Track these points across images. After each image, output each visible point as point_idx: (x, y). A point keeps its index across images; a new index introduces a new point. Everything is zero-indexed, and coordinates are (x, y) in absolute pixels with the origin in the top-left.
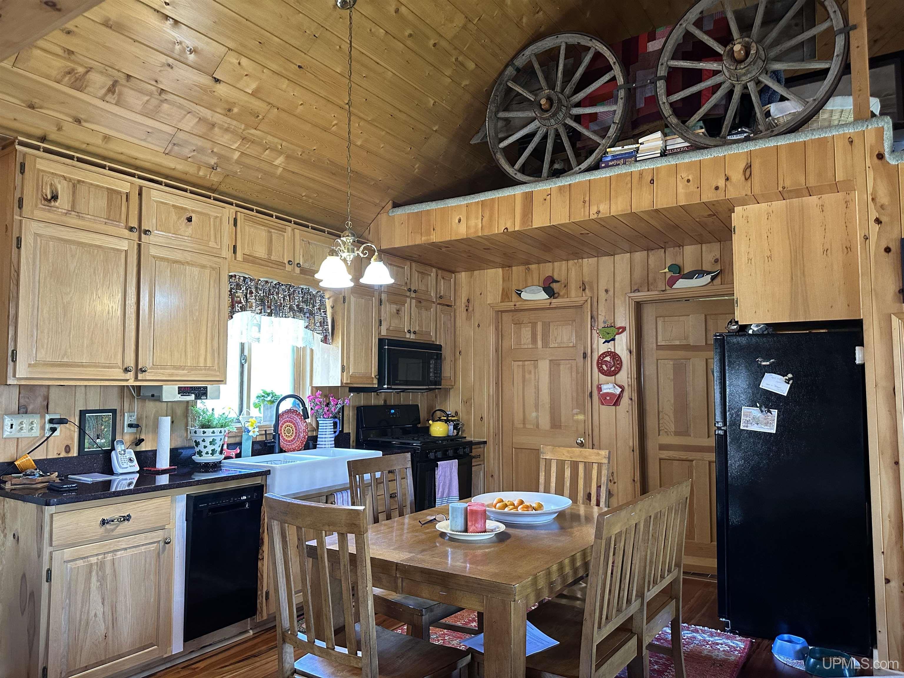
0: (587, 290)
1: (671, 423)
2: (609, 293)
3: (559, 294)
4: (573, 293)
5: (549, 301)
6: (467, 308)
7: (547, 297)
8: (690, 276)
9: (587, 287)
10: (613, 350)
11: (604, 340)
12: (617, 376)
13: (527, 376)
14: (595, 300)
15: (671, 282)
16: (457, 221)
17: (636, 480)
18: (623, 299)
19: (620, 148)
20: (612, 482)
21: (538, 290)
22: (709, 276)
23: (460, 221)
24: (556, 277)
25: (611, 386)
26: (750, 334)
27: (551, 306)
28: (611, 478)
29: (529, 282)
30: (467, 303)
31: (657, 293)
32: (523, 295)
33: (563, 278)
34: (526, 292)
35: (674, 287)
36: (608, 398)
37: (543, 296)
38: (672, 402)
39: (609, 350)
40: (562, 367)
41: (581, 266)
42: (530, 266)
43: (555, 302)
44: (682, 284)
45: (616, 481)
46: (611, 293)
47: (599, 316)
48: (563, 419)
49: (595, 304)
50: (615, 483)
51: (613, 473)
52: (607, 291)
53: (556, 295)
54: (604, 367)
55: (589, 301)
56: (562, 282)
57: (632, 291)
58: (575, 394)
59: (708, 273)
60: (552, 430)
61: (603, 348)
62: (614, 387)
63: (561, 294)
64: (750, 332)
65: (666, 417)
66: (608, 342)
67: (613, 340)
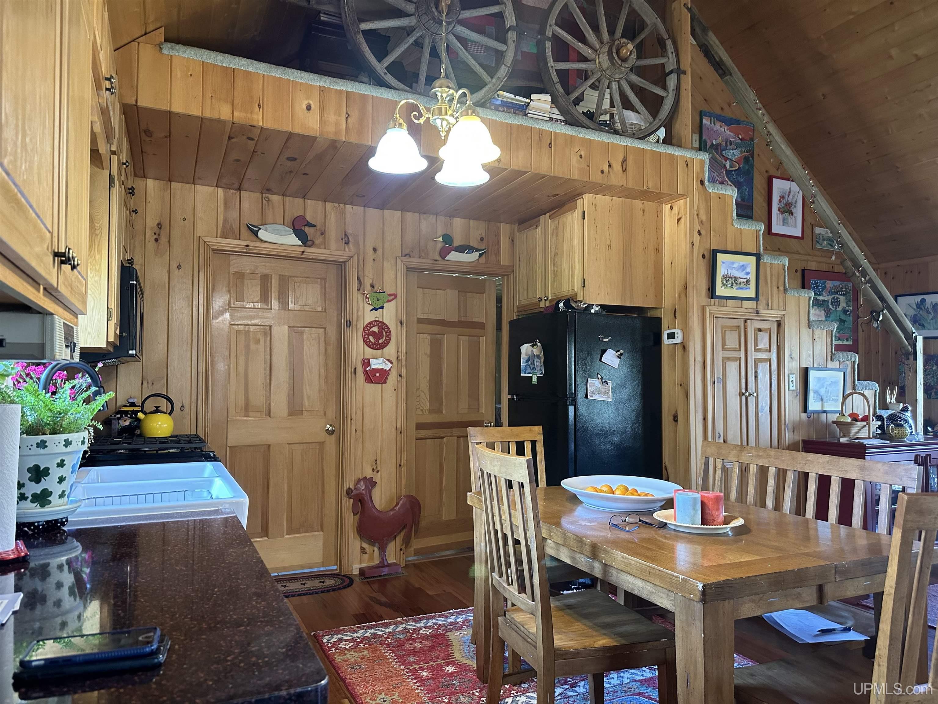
0: (351, 245)
1: (426, 400)
2: (378, 252)
3: (313, 242)
4: (333, 245)
5: (302, 249)
6: (156, 236)
7: (300, 243)
8: (461, 249)
9: (350, 240)
10: (381, 320)
11: (372, 307)
12: (384, 349)
13: (253, 346)
14: (361, 258)
15: (444, 253)
16: (304, 107)
17: (402, 464)
18: (393, 262)
19: (512, 96)
20: (375, 472)
21: (285, 231)
22: (478, 254)
23: (309, 108)
24: (308, 218)
25: (381, 360)
26: (592, 313)
27: (303, 256)
28: (375, 467)
29: (269, 217)
30: (156, 230)
31: (429, 261)
32: (262, 234)
33: (318, 222)
34: (266, 230)
35: (447, 258)
36: (378, 375)
37: (293, 240)
38: (428, 378)
39: (377, 319)
40: (305, 336)
41: (343, 213)
42: (270, 196)
43: (311, 252)
44: (454, 256)
45: (379, 469)
46: (380, 252)
47: (366, 278)
48: (306, 403)
49: (361, 263)
50: (378, 472)
51: (376, 460)
52: (375, 250)
53: (309, 243)
54: (371, 339)
55: (356, 257)
56: (318, 227)
57: (403, 255)
58: (322, 371)
59: (477, 250)
60: (290, 417)
61: (369, 316)
62: (385, 362)
63: (317, 242)
64: (593, 311)
65: (422, 394)
66: (376, 309)
67: (382, 308)
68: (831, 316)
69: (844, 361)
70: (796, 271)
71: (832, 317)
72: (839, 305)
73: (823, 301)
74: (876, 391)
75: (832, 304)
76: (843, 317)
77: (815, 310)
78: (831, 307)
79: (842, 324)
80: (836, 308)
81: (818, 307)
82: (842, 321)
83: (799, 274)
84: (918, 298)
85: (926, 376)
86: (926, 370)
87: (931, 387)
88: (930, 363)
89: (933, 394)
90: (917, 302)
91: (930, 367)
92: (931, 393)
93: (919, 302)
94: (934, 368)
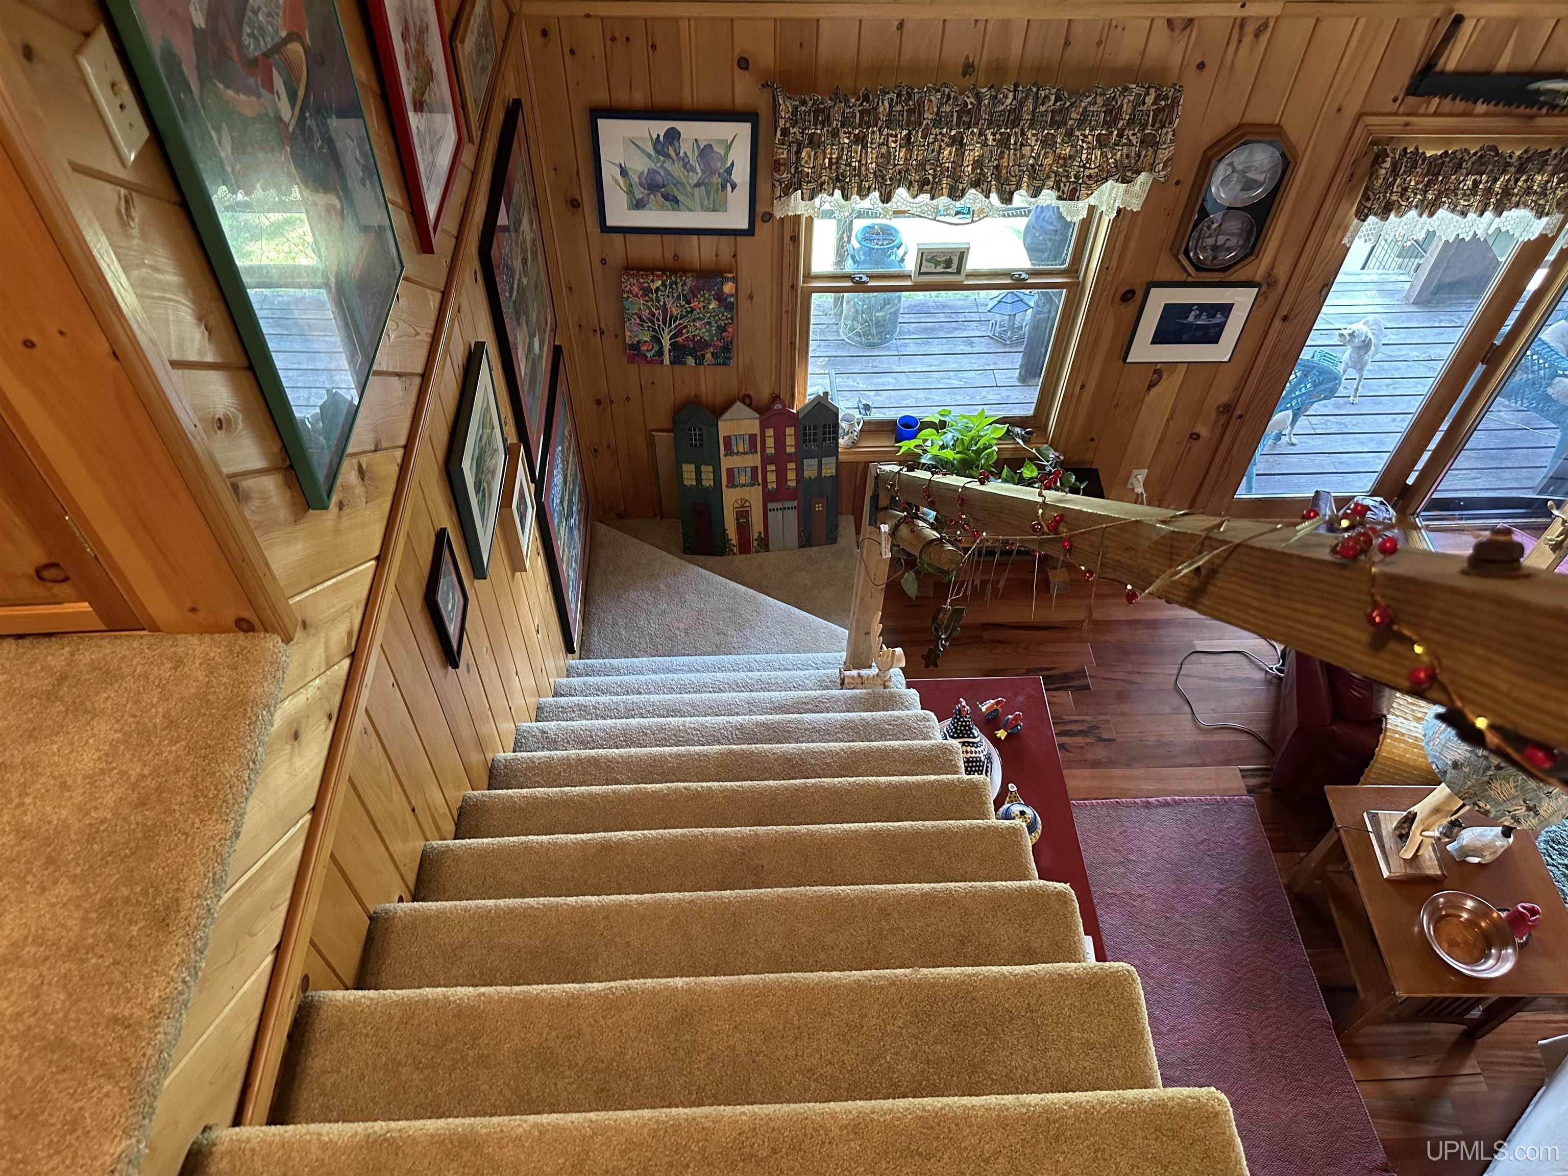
84: (660, 127)
85: (694, 321)
86: (692, 310)
87: (703, 344)
88: (703, 296)
89: (709, 356)
90: (655, 136)
91: (702, 304)
92: (703, 356)
93: (661, 138)
94: (711, 307)
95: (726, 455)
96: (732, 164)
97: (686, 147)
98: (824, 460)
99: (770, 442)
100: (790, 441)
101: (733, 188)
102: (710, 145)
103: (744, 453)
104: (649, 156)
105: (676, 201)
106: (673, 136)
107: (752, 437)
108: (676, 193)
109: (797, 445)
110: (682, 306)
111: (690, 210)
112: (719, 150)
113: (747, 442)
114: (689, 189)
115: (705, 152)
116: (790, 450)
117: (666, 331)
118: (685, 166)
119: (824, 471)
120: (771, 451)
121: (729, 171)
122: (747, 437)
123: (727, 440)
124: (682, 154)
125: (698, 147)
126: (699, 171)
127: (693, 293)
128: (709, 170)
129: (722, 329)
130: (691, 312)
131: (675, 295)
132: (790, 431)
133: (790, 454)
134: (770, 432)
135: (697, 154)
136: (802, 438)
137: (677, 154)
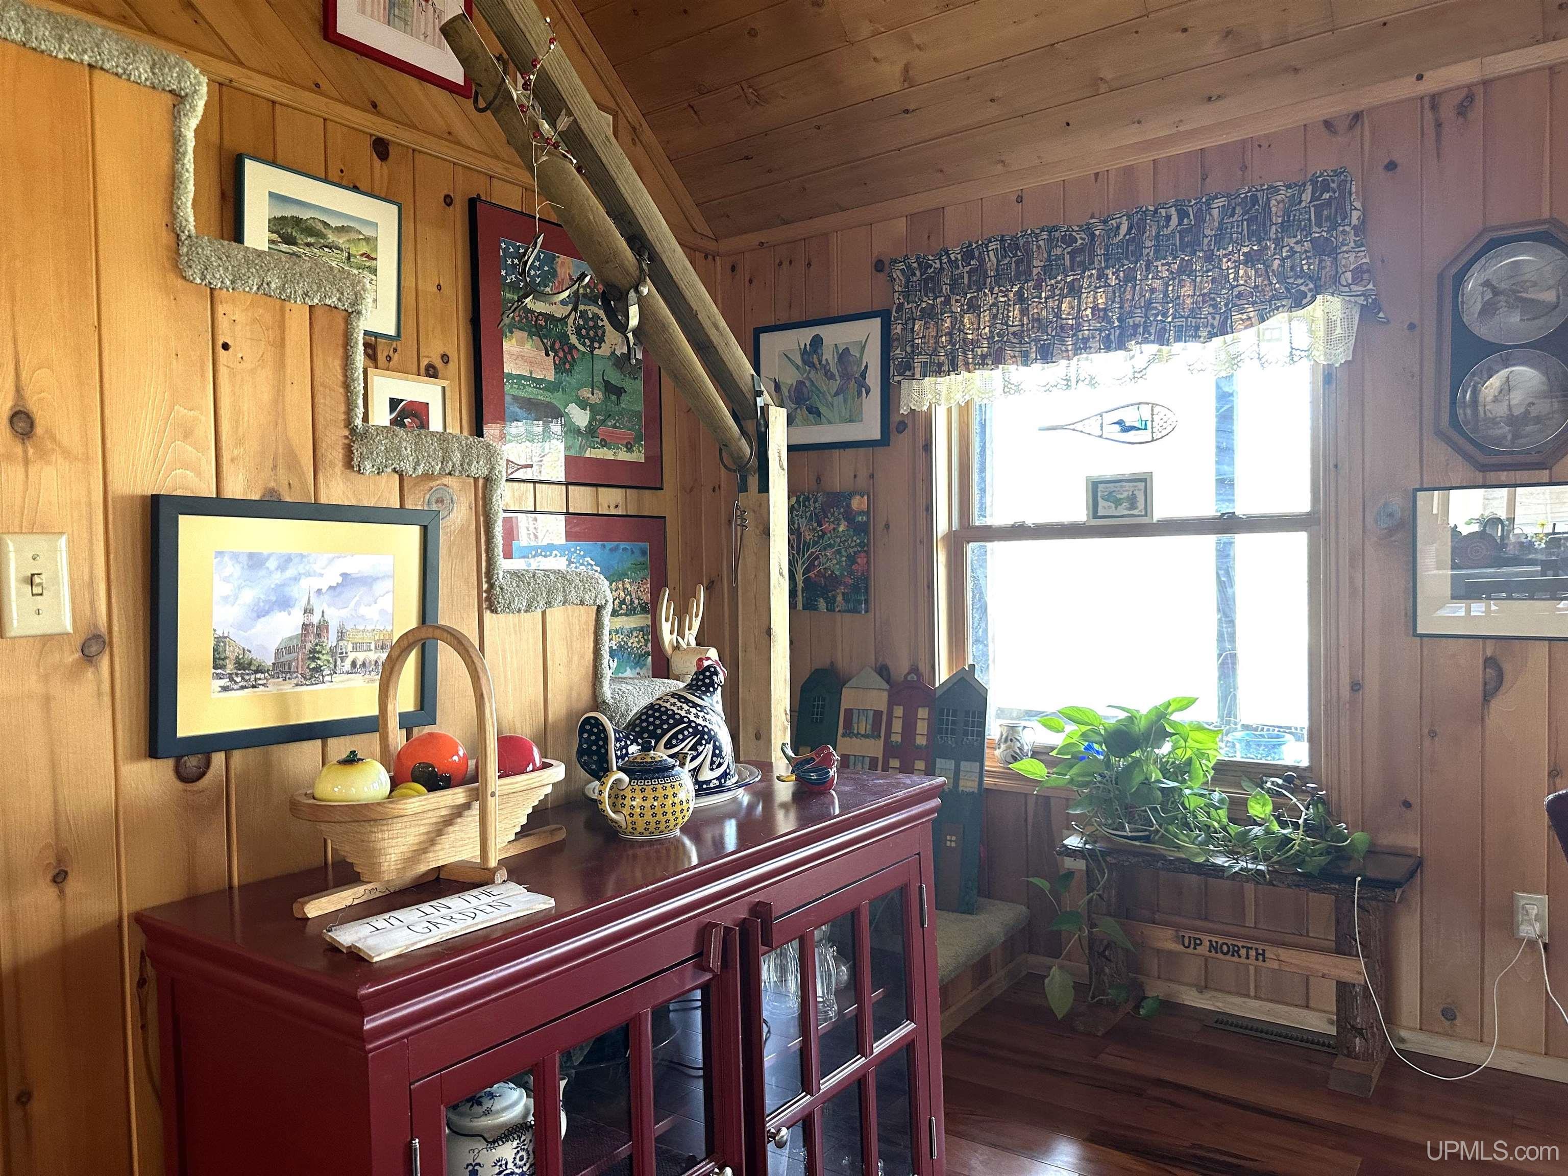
68: (577, 369)
69: (428, 476)
70: (448, 200)
71: (580, 372)
72: (602, 340)
73: (549, 317)
74: (600, 609)
75: (578, 333)
76: (615, 378)
77: (521, 343)
78: (574, 340)
79: (614, 398)
80: (592, 349)
81: (531, 334)
82: (613, 391)
83: (459, 211)
84: (805, 336)
85: (825, 549)
86: (824, 534)
87: (834, 581)
88: (833, 515)
89: (839, 598)
90: (802, 346)
91: (832, 526)
92: (834, 597)
93: (808, 346)
94: (841, 529)
95: (844, 735)
96: (866, 367)
97: (828, 355)
98: (963, 764)
99: (897, 726)
100: (922, 727)
101: (867, 393)
102: (847, 348)
103: (866, 736)
104: (798, 367)
105: (819, 414)
106: (817, 342)
107: (878, 714)
108: (819, 405)
109: (930, 736)
110: (814, 529)
111: (830, 423)
112: (855, 352)
113: (870, 721)
114: (830, 399)
115: (844, 355)
116: (921, 741)
117: (800, 563)
118: (826, 374)
119: (961, 783)
120: (896, 738)
121: (863, 375)
122: (871, 714)
123: (849, 712)
124: (824, 362)
125: (837, 352)
126: (838, 377)
127: (824, 511)
128: (846, 376)
129: (852, 559)
130: (822, 537)
131: (808, 514)
132: (923, 713)
133: (919, 747)
134: (899, 711)
135: (836, 360)
136: (936, 728)
137: (820, 362)
